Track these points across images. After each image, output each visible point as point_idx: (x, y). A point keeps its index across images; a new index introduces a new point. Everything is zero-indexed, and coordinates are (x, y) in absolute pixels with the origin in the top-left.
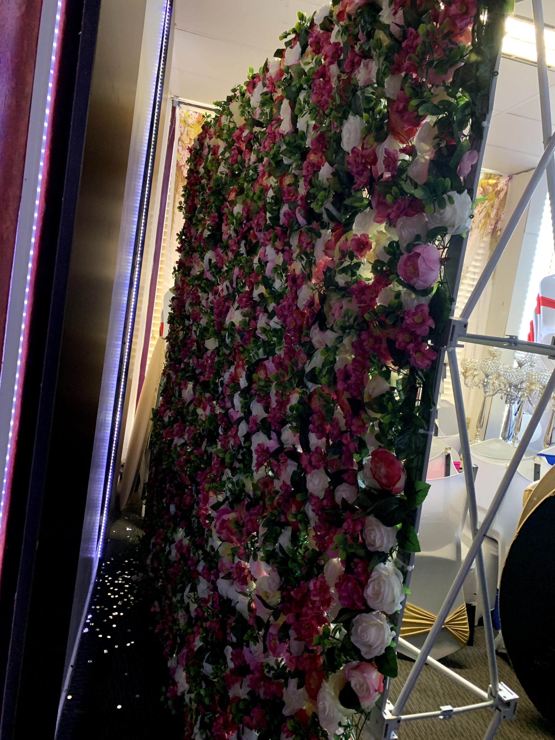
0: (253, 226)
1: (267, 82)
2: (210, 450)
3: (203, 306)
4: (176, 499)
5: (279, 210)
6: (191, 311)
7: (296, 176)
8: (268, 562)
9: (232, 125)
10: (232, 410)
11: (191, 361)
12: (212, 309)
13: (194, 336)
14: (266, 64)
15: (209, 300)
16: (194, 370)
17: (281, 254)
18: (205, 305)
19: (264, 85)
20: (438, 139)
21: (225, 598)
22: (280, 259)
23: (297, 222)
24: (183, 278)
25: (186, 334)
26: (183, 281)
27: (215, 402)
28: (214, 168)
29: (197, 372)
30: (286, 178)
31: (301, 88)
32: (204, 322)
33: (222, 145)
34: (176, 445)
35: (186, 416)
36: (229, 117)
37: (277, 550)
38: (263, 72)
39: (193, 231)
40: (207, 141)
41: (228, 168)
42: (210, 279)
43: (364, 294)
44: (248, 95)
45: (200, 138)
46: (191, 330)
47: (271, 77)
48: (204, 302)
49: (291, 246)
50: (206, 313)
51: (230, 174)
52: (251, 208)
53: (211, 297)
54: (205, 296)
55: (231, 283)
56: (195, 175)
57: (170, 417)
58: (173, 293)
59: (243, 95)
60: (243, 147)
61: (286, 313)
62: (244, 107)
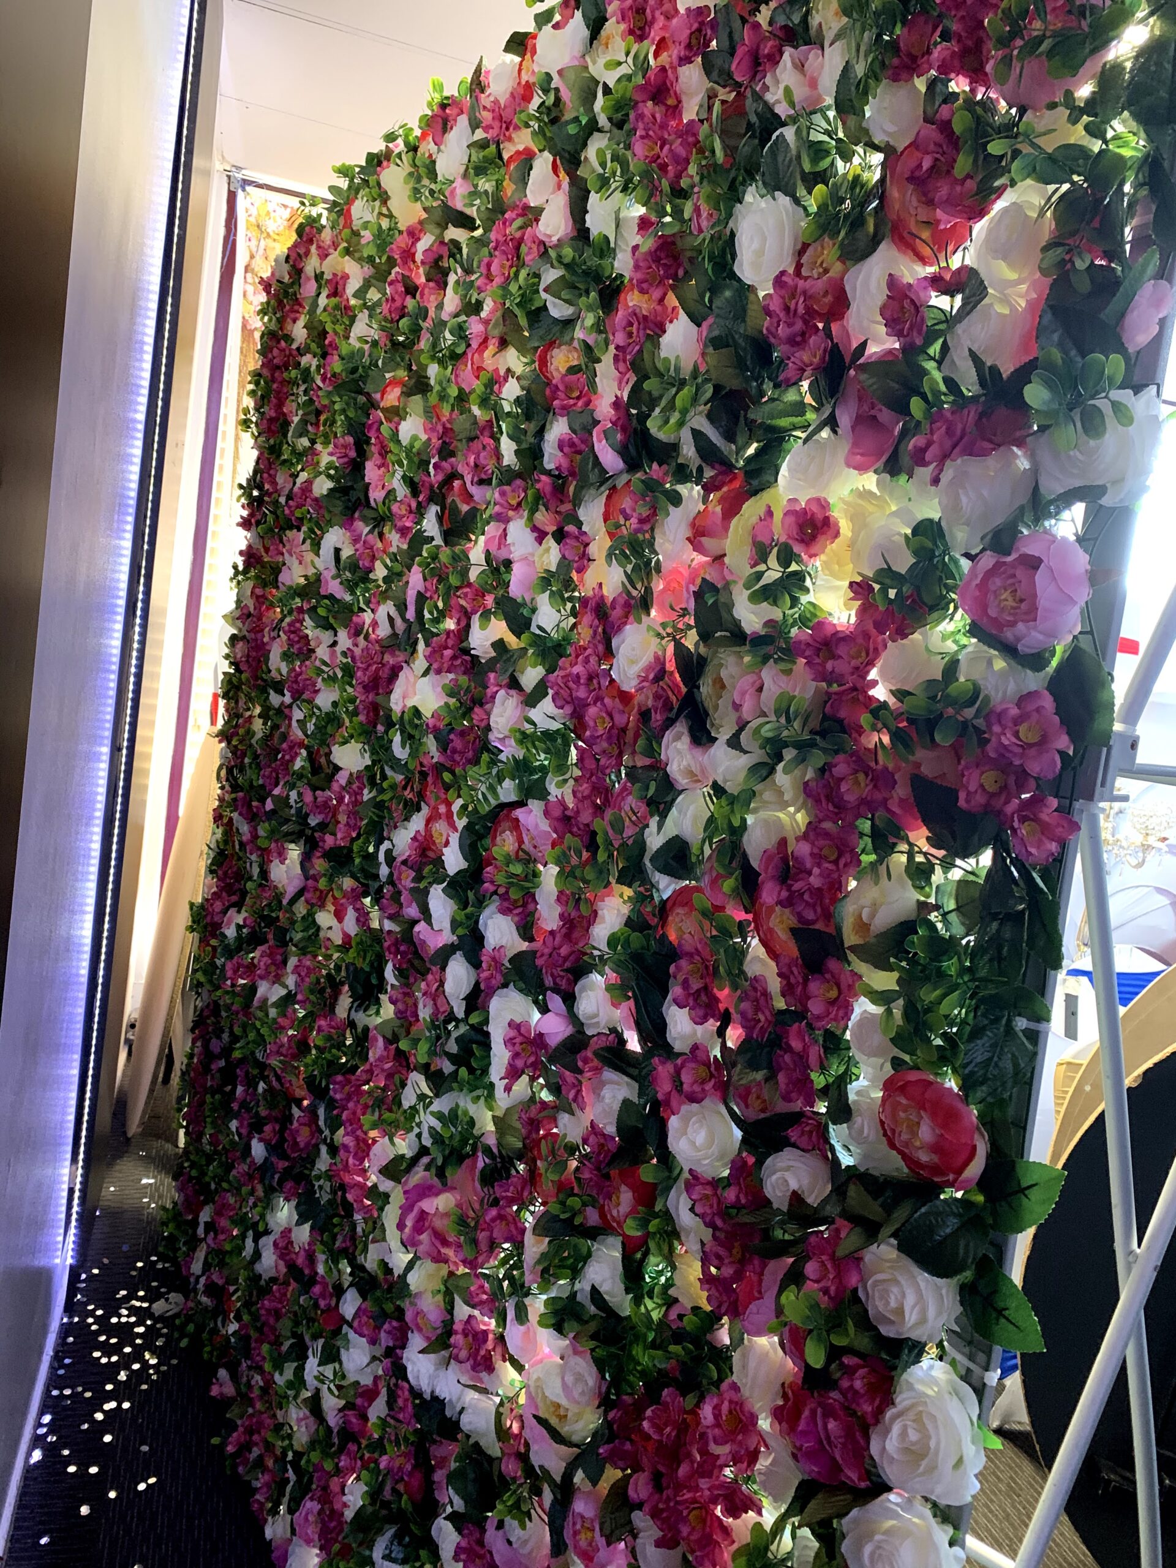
0: (461, 469)
1: (486, 116)
2: (362, 1019)
3: (325, 663)
4: (267, 1128)
5: (540, 432)
6: (284, 671)
7: (588, 348)
8: (559, 1328)
9: (385, 224)
10: (421, 927)
11: (293, 795)
12: (346, 669)
13: (297, 733)
14: (478, 71)
15: (339, 649)
16: (302, 817)
17: (550, 542)
18: (327, 659)
19: (474, 125)
20: (1060, 250)
21: (427, 1396)
22: (551, 555)
23: (597, 462)
24: (259, 591)
25: (275, 727)
26: (260, 600)
27: (367, 901)
28: (339, 329)
29: (313, 821)
30: (555, 352)
31: (593, 127)
32: (325, 699)
33: (355, 274)
34: (265, 1000)
35: (287, 930)
36: (377, 203)
37: (584, 1298)
38: (472, 91)
39: (281, 478)
40: (312, 264)
41: (382, 329)
42: (338, 596)
43: (834, 657)
44: (428, 147)
45: (293, 256)
46: (290, 719)
47: (496, 102)
48: (322, 652)
49: (581, 523)
50: (333, 679)
51: (384, 341)
52: (456, 427)
53: (344, 639)
54: (326, 637)
55: (402, 607)
56: (283, 344)
57: (239, 927)
58: (233, 625)
59: (413, 149)
60: (420, 277)
61: (581, 693)
62: (419, 179)
